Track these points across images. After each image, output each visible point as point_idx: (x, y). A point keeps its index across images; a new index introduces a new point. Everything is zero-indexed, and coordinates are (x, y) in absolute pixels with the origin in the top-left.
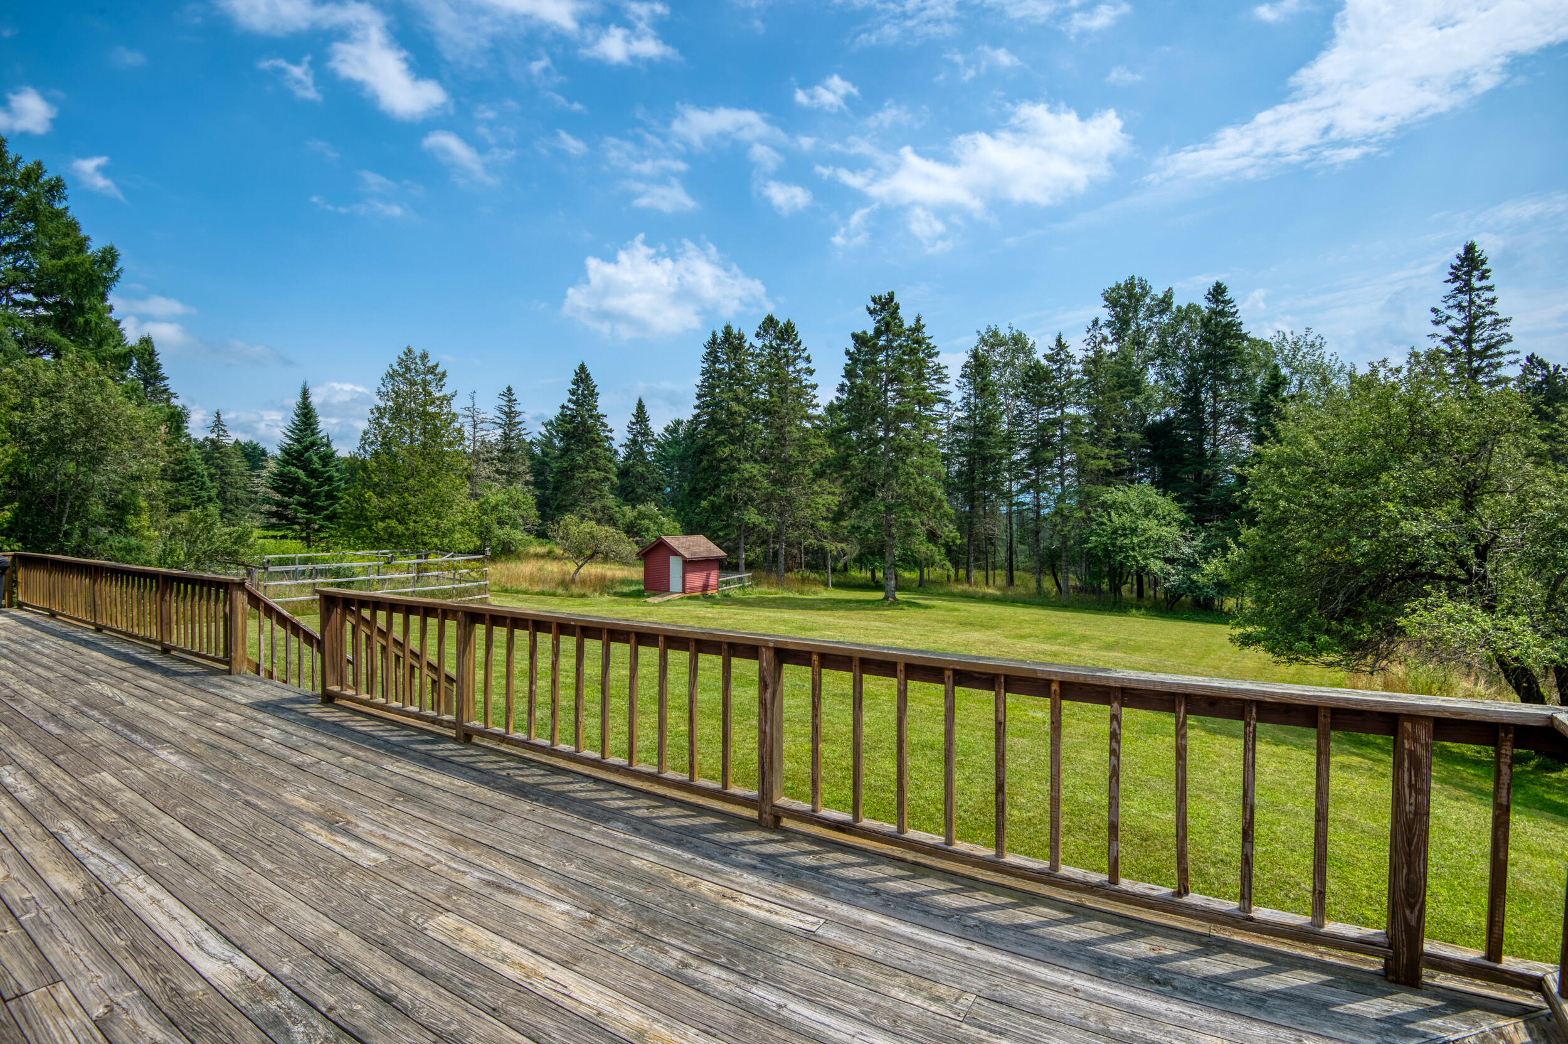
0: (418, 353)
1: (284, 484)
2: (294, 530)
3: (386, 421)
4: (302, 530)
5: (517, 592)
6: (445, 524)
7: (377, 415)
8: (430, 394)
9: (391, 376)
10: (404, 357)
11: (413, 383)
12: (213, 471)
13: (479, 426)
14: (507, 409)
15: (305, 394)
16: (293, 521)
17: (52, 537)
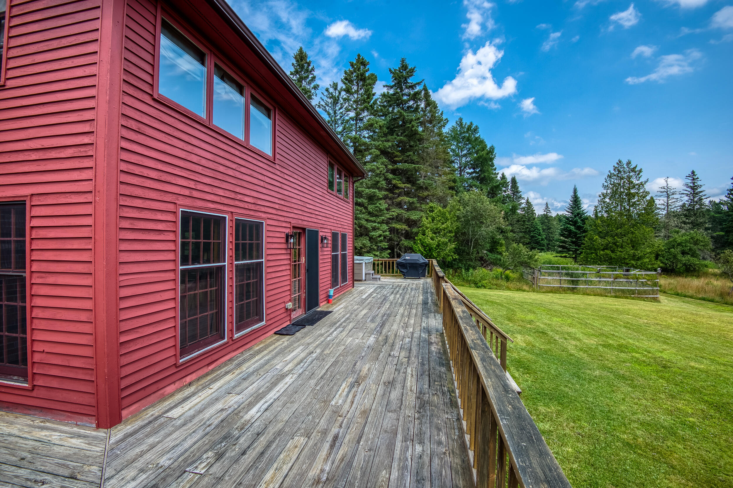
0: (625, 162)
1: (567, 233)
2: (569, 254)
3: (607, 200)
4: (573, 254)
5: (685, 296)
6: (639, 253)
7: (602, 197)
8: (632, 182)
9: (610, 177)
10: (617, 166)
11: (622, 178)
12: (545, 228)
13: (671, 197)
14: (691, 185)
15: (575, 191)
16: (569, 250)
17: (468, 254)
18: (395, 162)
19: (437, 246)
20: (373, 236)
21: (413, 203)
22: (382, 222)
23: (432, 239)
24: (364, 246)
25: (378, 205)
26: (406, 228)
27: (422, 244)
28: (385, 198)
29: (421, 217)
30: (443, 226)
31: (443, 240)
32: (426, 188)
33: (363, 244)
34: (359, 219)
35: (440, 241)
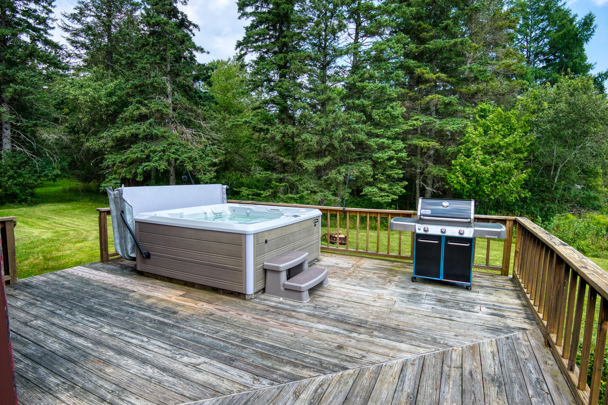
17: (548, 189)
18: (423, 41)
19: (492, 175)
20: (379, 158)
21: (450, 104)
22: (396, 138)
23: (483, 163)
24: (364, 175)
25: (389, 108)
26: (437, 145)
27: (463, 173)
28: (401, 98)
29: (464, 128)
30: (506, 140)
31: (503, 164)
32: (476, 79)
33: (361, 172)
34: (355, 131)
35: (497, 167)
